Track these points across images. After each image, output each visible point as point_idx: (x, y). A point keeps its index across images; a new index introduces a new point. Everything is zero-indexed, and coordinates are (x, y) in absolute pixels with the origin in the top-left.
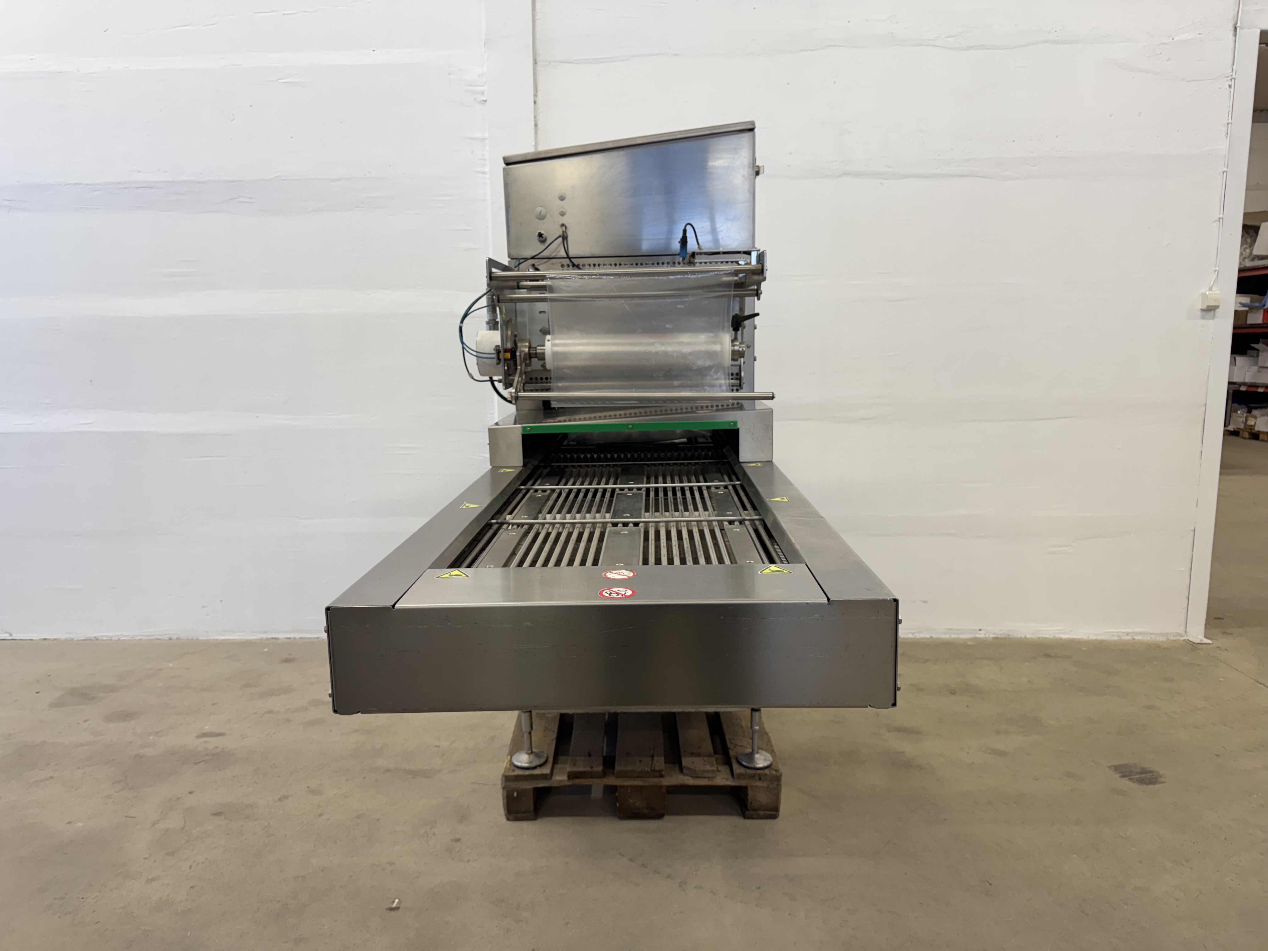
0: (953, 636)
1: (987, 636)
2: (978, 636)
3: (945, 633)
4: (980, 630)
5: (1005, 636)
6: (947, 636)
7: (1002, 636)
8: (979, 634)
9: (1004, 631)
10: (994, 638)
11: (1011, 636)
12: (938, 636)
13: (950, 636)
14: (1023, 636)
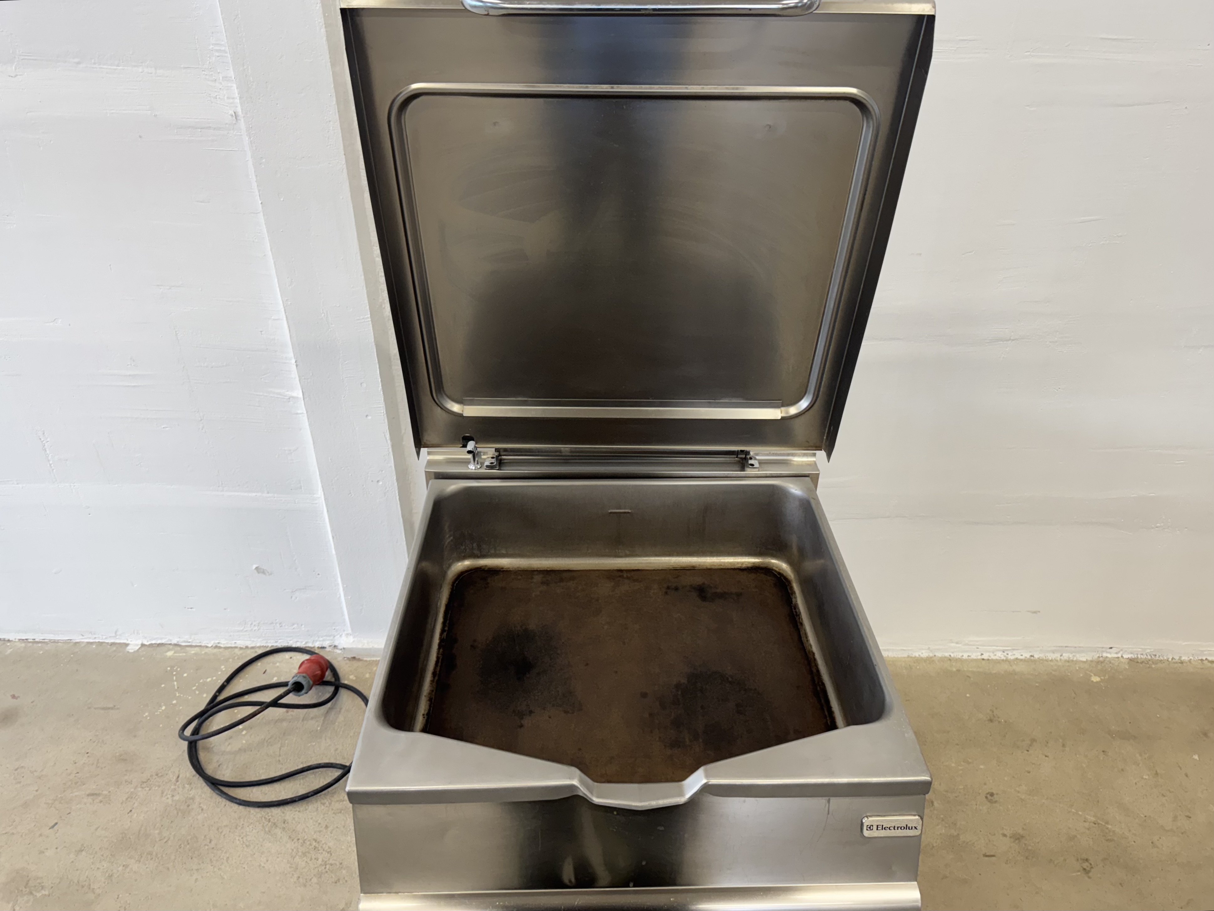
0: (1066, 656)
1: (1119, 655)
2: (1105, 655)
3: (1053, 652)
4: (1111, 648)
5: (1149, 657)
6: (1057, 656)
7: (1144, 657)
8: (1107, 652)
9: (1149, 651)
10: (1131, 660)
11: (1157, 658)
12: (1042, 656)
13: (1061, 656)
14: (1177, 658)
